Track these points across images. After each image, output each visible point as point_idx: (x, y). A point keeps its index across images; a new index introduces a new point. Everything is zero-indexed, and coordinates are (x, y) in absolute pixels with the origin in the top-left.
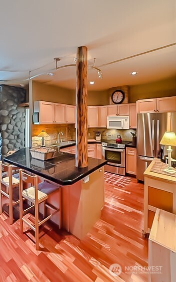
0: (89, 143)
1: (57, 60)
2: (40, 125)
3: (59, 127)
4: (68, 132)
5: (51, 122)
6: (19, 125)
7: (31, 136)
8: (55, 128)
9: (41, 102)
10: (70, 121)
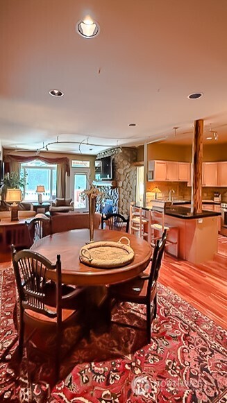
0: (204, 203)
1: (176, 128)
2: (154, 182)
3: (170, 185)
4: (179, 190)
5: (164, 180)
6: (131, 182)
7: (146, 191)
8: (166, 186)
9: (156, 161)
10: (182, 179)
